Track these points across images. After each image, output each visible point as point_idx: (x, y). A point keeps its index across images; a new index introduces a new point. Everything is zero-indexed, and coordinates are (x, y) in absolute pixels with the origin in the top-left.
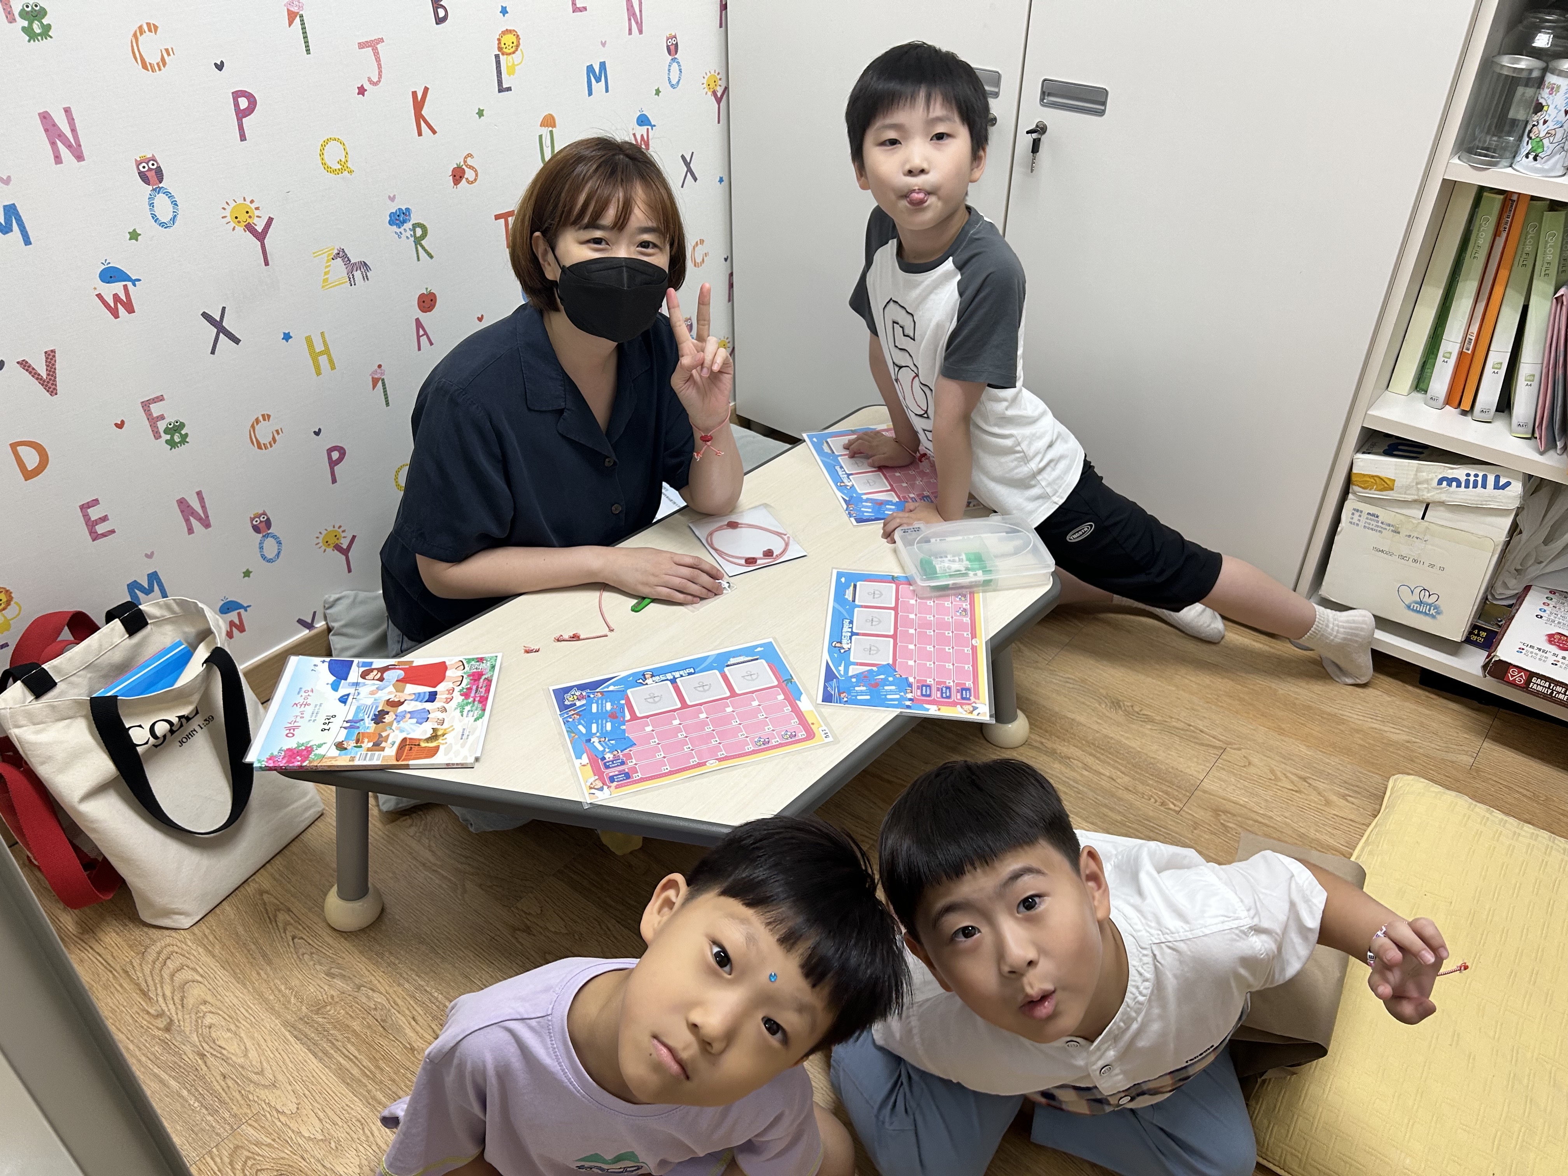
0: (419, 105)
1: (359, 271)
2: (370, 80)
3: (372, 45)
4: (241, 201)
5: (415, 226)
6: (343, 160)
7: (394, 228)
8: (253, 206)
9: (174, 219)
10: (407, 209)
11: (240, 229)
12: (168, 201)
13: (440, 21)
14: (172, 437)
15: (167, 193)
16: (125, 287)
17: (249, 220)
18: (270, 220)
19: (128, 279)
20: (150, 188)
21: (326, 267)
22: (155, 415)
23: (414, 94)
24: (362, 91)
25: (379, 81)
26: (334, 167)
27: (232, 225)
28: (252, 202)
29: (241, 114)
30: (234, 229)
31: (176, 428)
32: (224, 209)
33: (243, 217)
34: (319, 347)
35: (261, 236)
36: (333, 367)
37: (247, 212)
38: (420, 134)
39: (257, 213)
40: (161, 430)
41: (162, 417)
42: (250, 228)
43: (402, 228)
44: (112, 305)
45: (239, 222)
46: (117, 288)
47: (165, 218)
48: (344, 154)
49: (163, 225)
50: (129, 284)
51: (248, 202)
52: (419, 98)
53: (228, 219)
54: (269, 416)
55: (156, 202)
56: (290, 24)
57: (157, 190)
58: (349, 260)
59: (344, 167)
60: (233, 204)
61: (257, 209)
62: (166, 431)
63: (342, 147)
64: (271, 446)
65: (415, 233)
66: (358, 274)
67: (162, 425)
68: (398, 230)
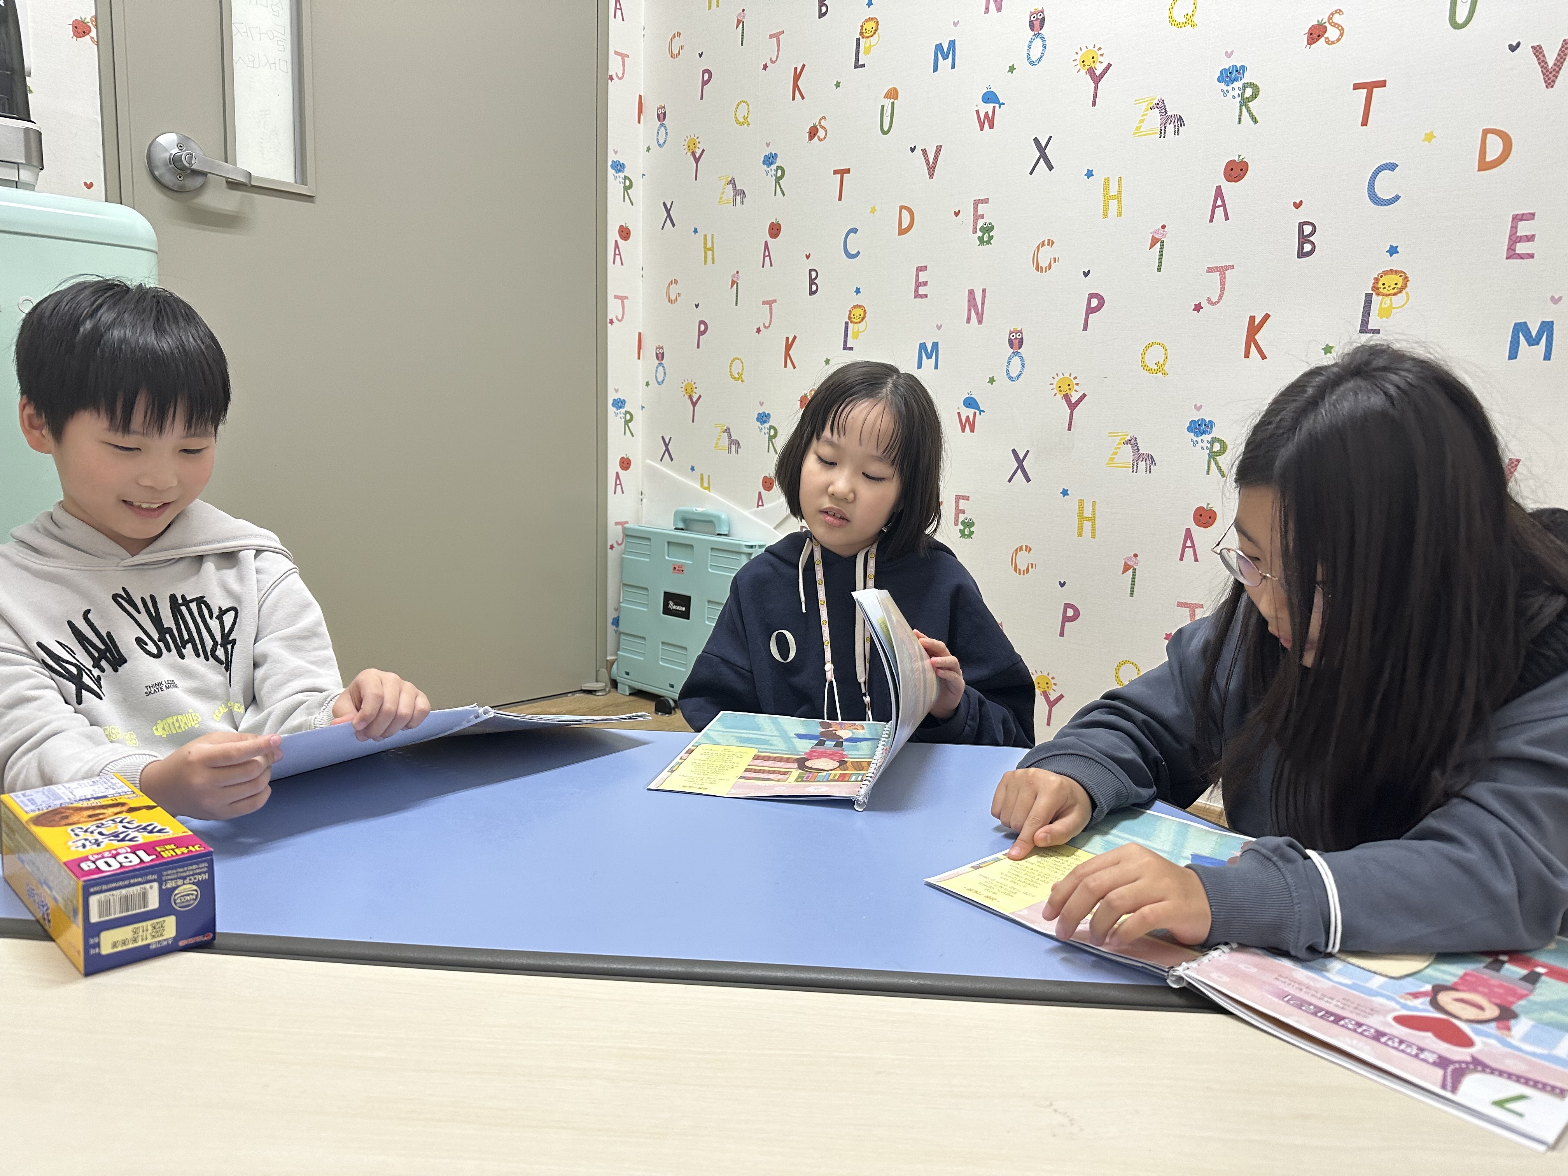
0: (1254, 328)
1: (1144, 462)
2: (1209, 300)
3: (1222, 271)
4: (1067, 375)
5: (1214, 440)
6: (1161, 363)
7: (1192, 435)
8: (1075, 381)
9: (1019, 376)
10: (1211, 422)
11: (1060, 396)
12: (1020, 363)
13: (1302, 254)
14: (964, 529)
15: (1021, 357)
16: (975, 413)
17: (1068, 392)
18: (1084, 396)
19: (978, 408)
20: (1012, 351)
21: (1116, 448)
22: (960, 508)
23: (1252, 318)
24: (1198, 307)
25: (1218, 302)
26: (1151, 367)
27: (1055, 391)
28: (1075, 378)
29: (1090, 311)
30: (1055, 395)
31: (969, 524)
32: (1054, 378)
33: (1065, 388)
34: (1088, 513)
35: (1073, 406)
36: (1093, 536)
37: (1069, 385)
38: (1247, 356)
39: (1076, 387)
40: (960, 520)
41: (963, 512)
42: (1067, 397)
43: (1200, 438)
44: (964, 422)
45: (1060, 391)
46: (970, 412)
47: (1014, 374)
48: (1164, 357)
49: (1011, 378)
50: (978, 412)
51: (1072, 378)
52: (1256, 323)
53: (1054, 386)
54: (1030, 549)
55: (1012, 361)
56: (1152, 246)
57: (1016, 354)
58: (1138, 449)
59: (1160, 368)
60: (1061, 376)
61: (1077, 384)
62: (963, 523)
63: (1164, 351)
64: (1024, 574)
65: (1212, 446)
66: (1142, 465)
67: (962, 517)
68: (1195, 439)
